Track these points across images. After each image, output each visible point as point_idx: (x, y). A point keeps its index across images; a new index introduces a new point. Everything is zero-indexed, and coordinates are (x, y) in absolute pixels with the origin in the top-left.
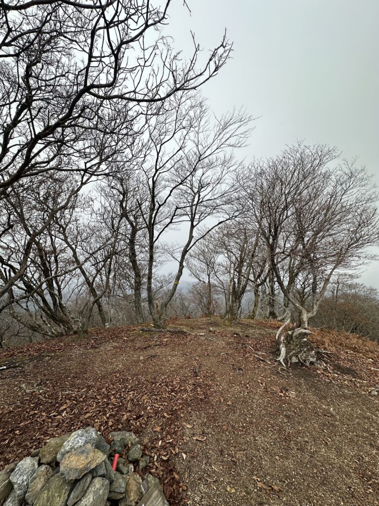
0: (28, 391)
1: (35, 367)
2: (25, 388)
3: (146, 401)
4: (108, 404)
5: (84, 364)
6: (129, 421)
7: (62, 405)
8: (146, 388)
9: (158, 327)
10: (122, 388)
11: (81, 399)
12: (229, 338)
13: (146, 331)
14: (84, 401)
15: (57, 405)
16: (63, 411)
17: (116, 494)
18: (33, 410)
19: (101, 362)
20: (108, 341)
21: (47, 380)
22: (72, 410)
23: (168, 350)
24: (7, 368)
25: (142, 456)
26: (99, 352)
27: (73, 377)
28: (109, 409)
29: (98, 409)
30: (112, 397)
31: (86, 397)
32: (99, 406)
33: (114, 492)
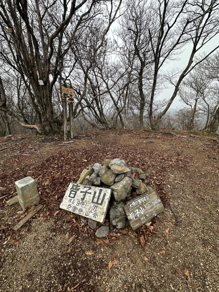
0: (94, 145)
1: (95, 138)
2: (93, 143)
3: (147, 160)
4: (128, 157)
5: (116, 140)
6: (139, 165)
7: (108, 152)
8: (147, 154)
9: (154, 129)
10: (134, 152)
11: (116, 152)
12: (206, 142)
13: (147, 131)
14: (117, 153)
15: (106, 152)
16: (108, 154)
17: (135, 186)
18: (97, 151)
19: (123, 140)
20: (126, 133)
21: (101, 143)
22: (112, 155)
23: (160, 141)
24: (86, 137)
25: (146, 179)
26: (122, 137)
27: (111, 144)
28: (129, 159)
29: (123, 157)
30: (130, 155)
31: (118, 152)
32: (124, 156)
33: (134, 185)
